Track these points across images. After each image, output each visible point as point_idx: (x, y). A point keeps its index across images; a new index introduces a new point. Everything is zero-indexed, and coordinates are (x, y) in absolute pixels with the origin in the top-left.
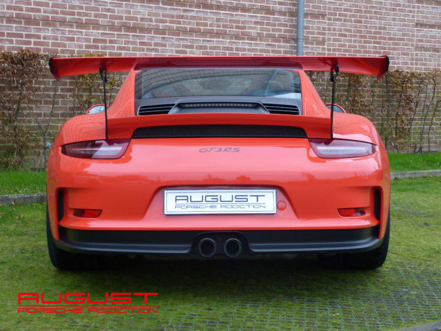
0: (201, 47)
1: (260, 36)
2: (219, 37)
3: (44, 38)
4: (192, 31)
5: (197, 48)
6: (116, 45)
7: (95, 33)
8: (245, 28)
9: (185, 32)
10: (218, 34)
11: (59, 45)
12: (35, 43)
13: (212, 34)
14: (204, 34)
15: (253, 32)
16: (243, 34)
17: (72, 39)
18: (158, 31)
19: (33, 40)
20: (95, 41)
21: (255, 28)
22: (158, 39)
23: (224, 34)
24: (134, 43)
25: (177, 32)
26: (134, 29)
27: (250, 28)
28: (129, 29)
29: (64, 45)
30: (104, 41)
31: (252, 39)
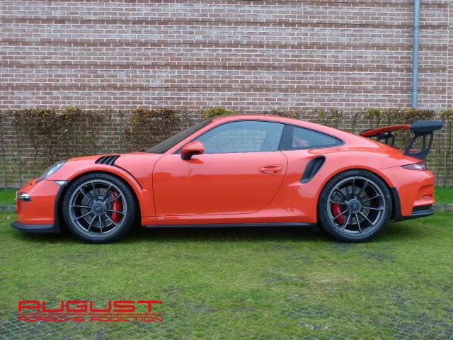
0: (319, 100)
1: (376, 89)
2: (336, 92)
3: (190, 99)
4: (311, 88)
5: (315, 101)
6: (245, 102)
7: (228, 94)
8: (361, 83)
9: (305, 89)
10: (335, 90)
11: (201, 103)
12: (184, 103)
13: (329, 89)
14: (322, 90)
15: (370, 87)
16: (359, 88)
17: (212, 99)
18: (281, 90)
19: (182, 101)
20: (228, 99)
21: (372, 83)
22: (281, 95)
23: (341, 89)
24: (261, 99)
25: (298, 90)
26: (261, 89)
27: (366, 83)
28: (256, 89)
29: (205, 104)
30: (236, 99)
31: (369, 92)
